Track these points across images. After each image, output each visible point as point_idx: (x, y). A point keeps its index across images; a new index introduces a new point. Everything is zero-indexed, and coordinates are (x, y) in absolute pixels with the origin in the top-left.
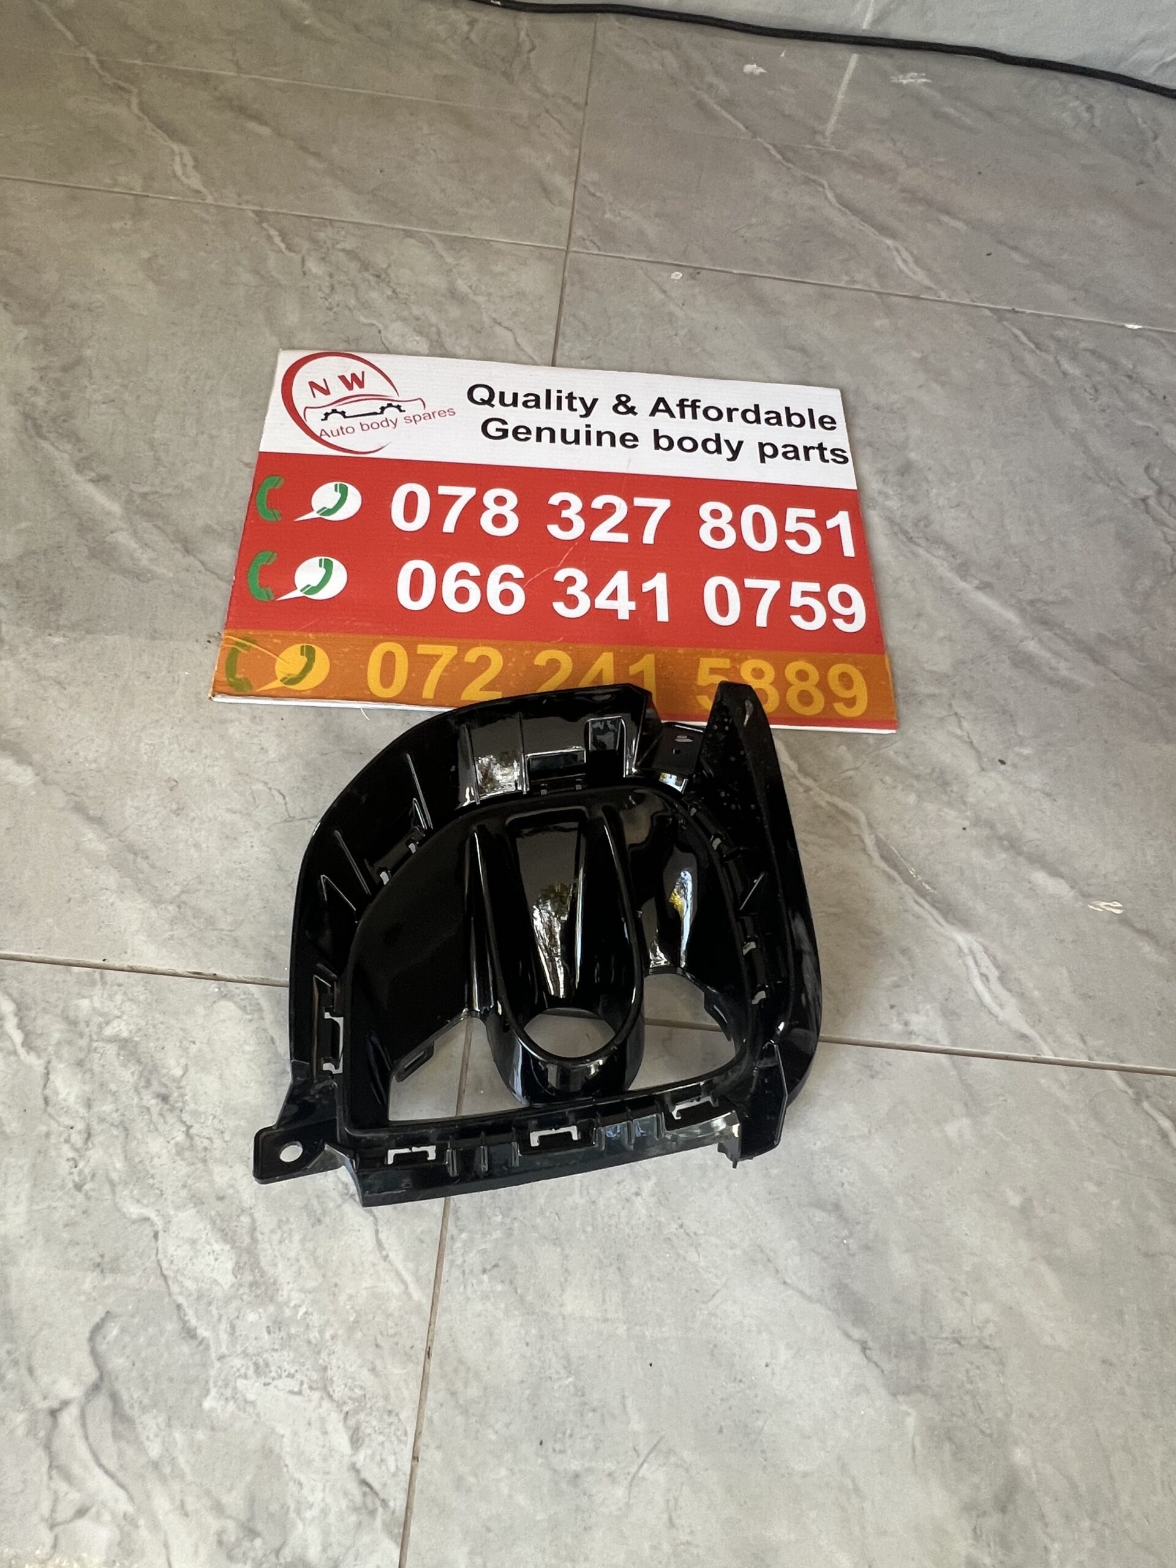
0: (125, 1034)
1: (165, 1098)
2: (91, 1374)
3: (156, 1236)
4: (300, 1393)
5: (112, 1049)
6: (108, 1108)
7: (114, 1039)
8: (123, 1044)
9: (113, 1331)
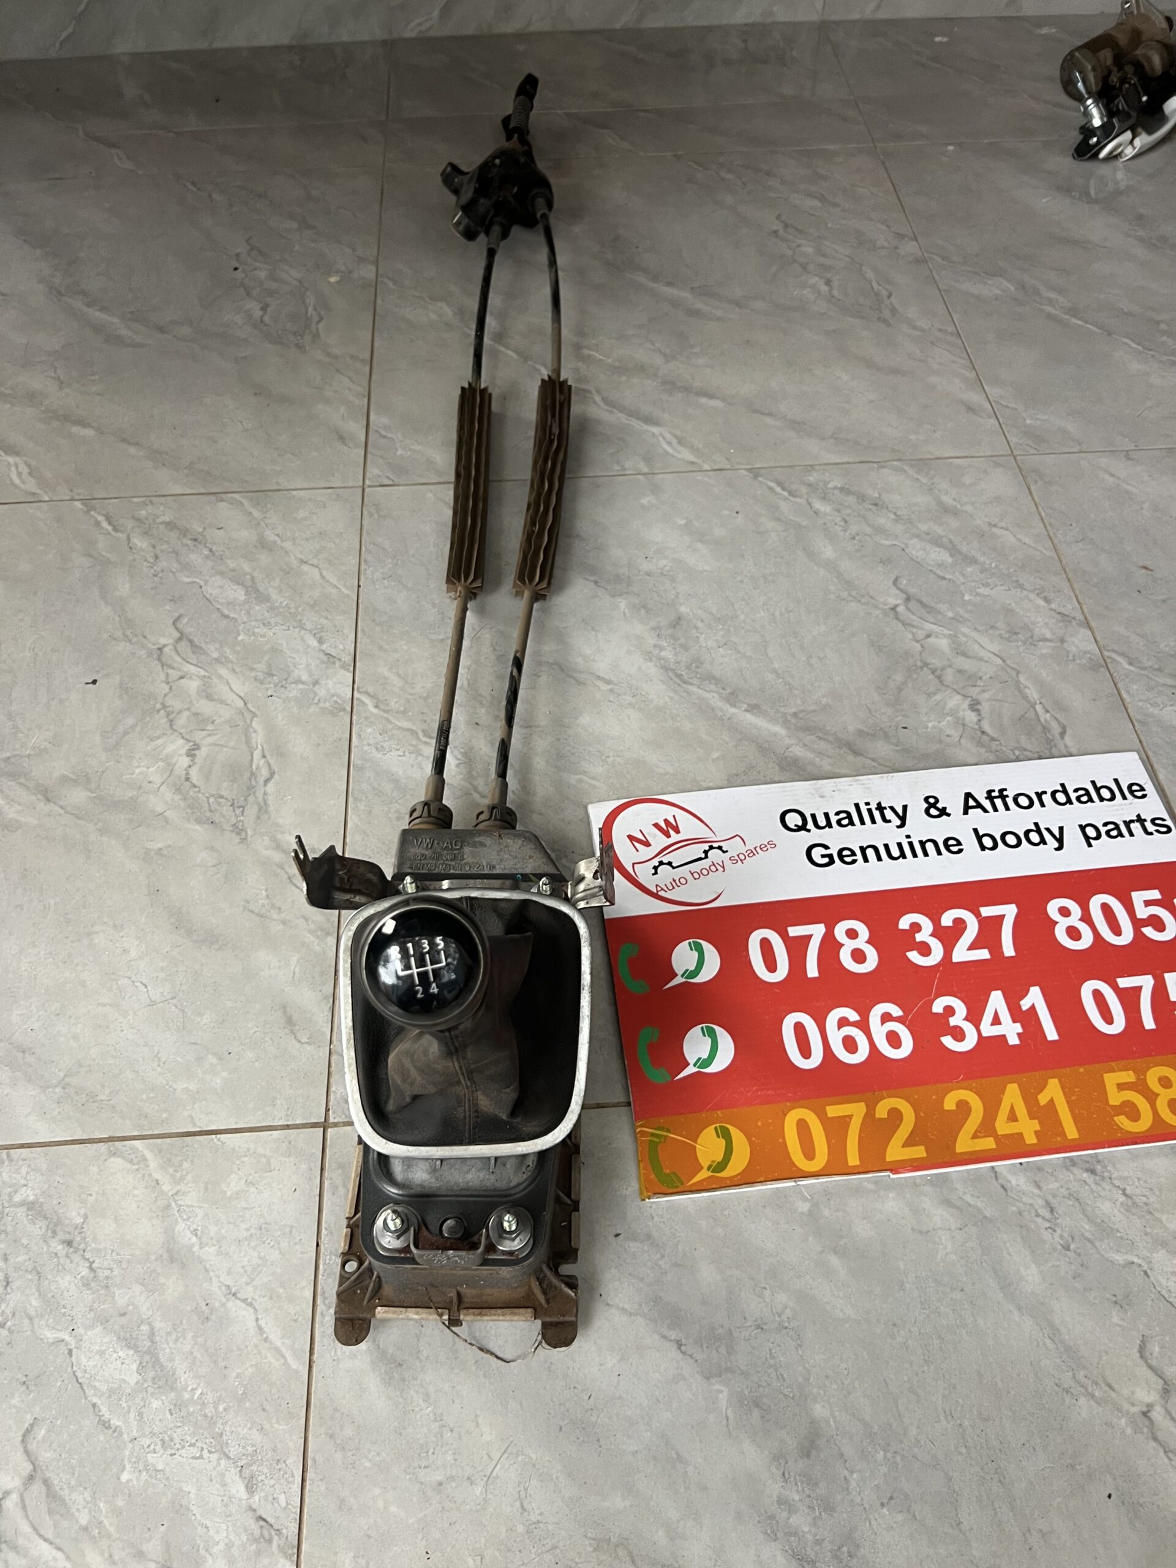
0: (839, 486)
1: (876, 505)
2: (905, 596)
3: (903, 550)
4: (1009, 590)
5: (837, 492)
6: (849, 511)
7: (835, 488)
8: (842, 489)
9: (904, 582)
